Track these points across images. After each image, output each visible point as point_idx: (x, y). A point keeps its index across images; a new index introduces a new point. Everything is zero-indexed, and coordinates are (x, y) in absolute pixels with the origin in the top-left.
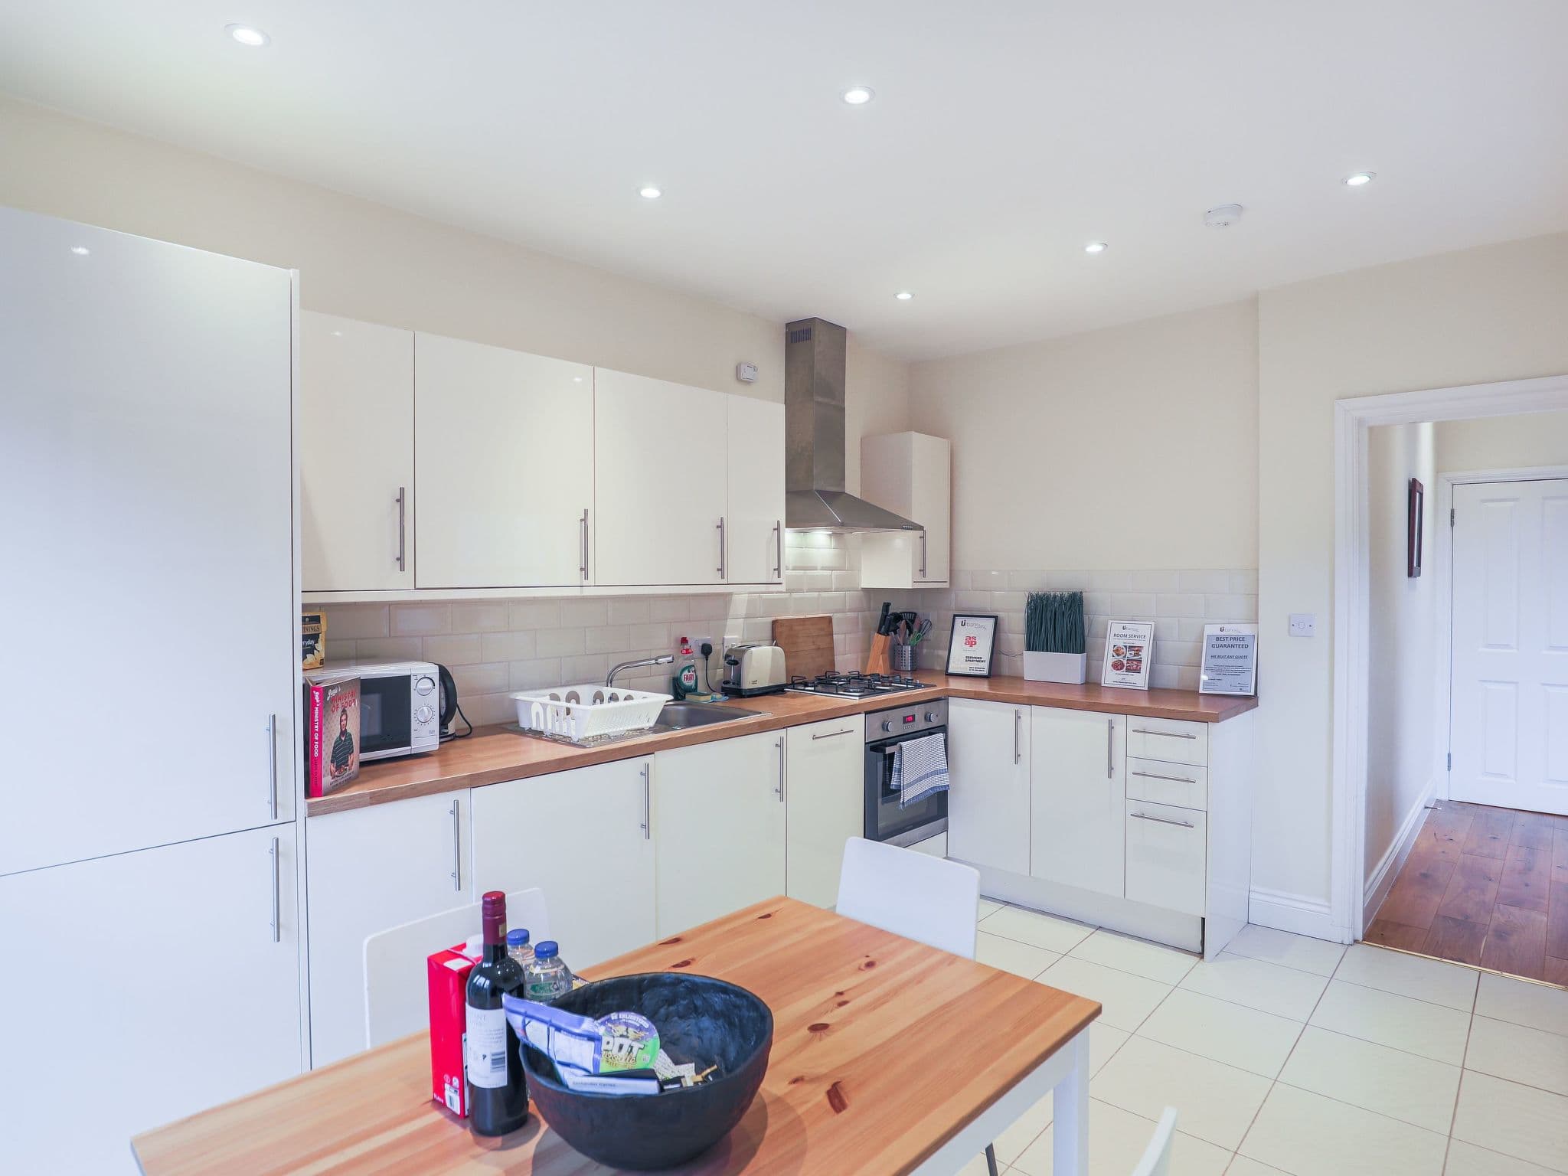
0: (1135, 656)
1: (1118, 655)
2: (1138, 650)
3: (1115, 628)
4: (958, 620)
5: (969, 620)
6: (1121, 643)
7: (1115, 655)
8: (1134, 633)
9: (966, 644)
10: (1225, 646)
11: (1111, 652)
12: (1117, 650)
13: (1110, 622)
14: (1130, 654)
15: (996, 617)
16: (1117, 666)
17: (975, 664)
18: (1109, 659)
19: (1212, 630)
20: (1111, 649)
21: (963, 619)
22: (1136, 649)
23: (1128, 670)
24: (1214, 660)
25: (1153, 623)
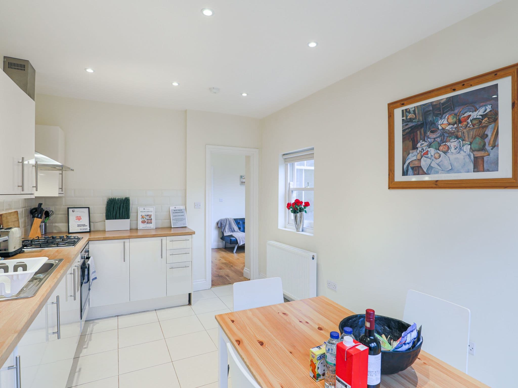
0: (149, 218)
1: (143, 218)
2: (150, 216)
3: (141, 209)
4: (70, 210)
5: (75, 209)
6: (143, 214)
7: (142, 218)
8: (148, 210)
9: (76, 219)
10: (177, 213)
11: (140, 218)
12: (142, 217)
13: (138, 207)
14: (147, 218)
15: (89, 208)
16: (143, 222)
17: (82, 227)
18: (140, 220)
19: (172, 208)
20: (140, 216)
21: (73, 209)
22: (149, 216)
23: (147, 223)
24: (174, 217)
25: (154, 207)
